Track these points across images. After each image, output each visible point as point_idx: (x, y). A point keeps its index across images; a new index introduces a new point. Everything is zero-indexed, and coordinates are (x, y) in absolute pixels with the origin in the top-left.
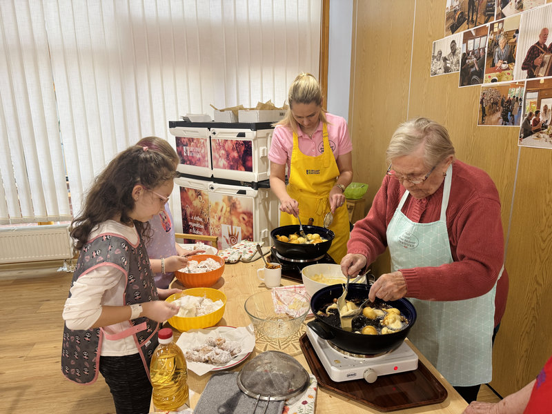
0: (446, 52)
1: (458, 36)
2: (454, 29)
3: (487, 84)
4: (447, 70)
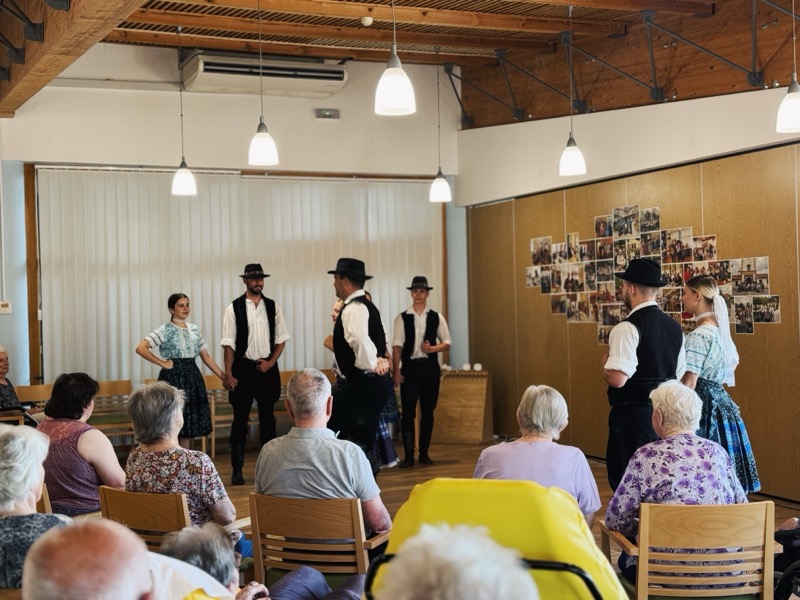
0: (533, 275)
1: (538, 268)
2: (536, 263)
3: (552, 294)
4: (535, 284)
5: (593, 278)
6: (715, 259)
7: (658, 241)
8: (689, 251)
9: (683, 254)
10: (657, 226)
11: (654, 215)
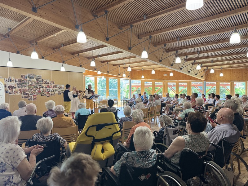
5: (20, 86)
6: (54, 84)
7: (41, 81)
8: (48, 83)
9: (47, 83)
10: (41, 78)
11: (40, 76)
